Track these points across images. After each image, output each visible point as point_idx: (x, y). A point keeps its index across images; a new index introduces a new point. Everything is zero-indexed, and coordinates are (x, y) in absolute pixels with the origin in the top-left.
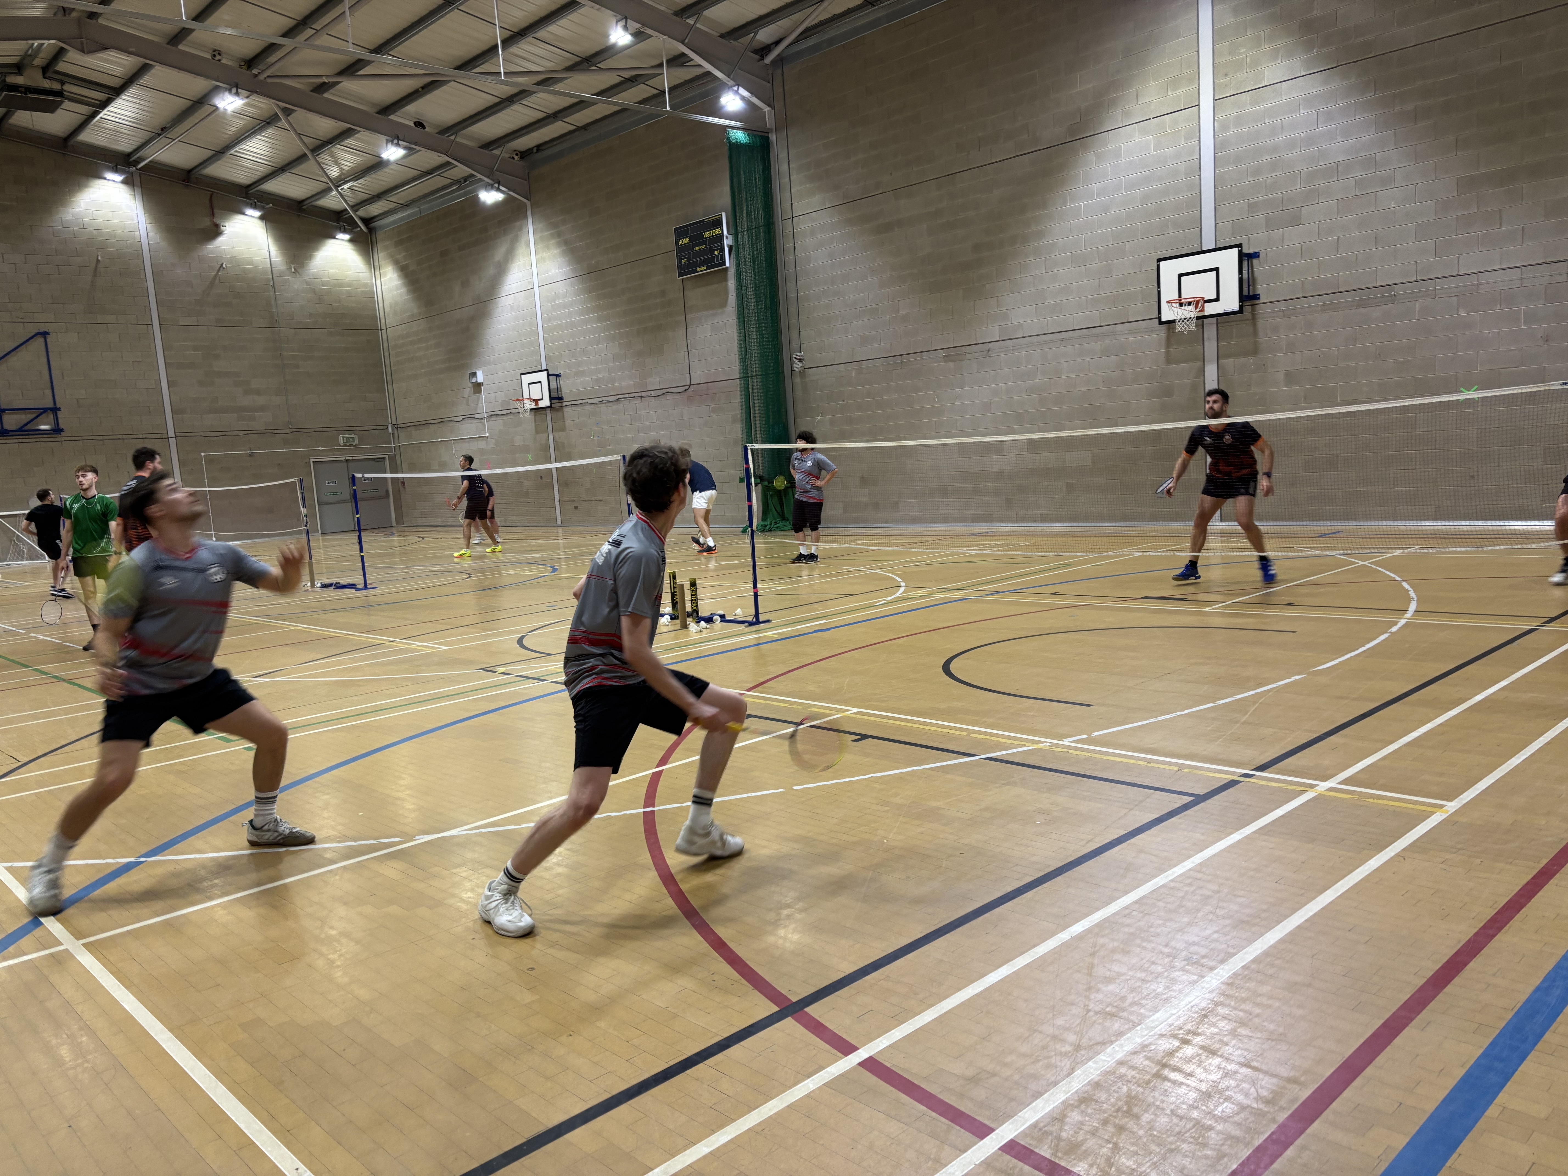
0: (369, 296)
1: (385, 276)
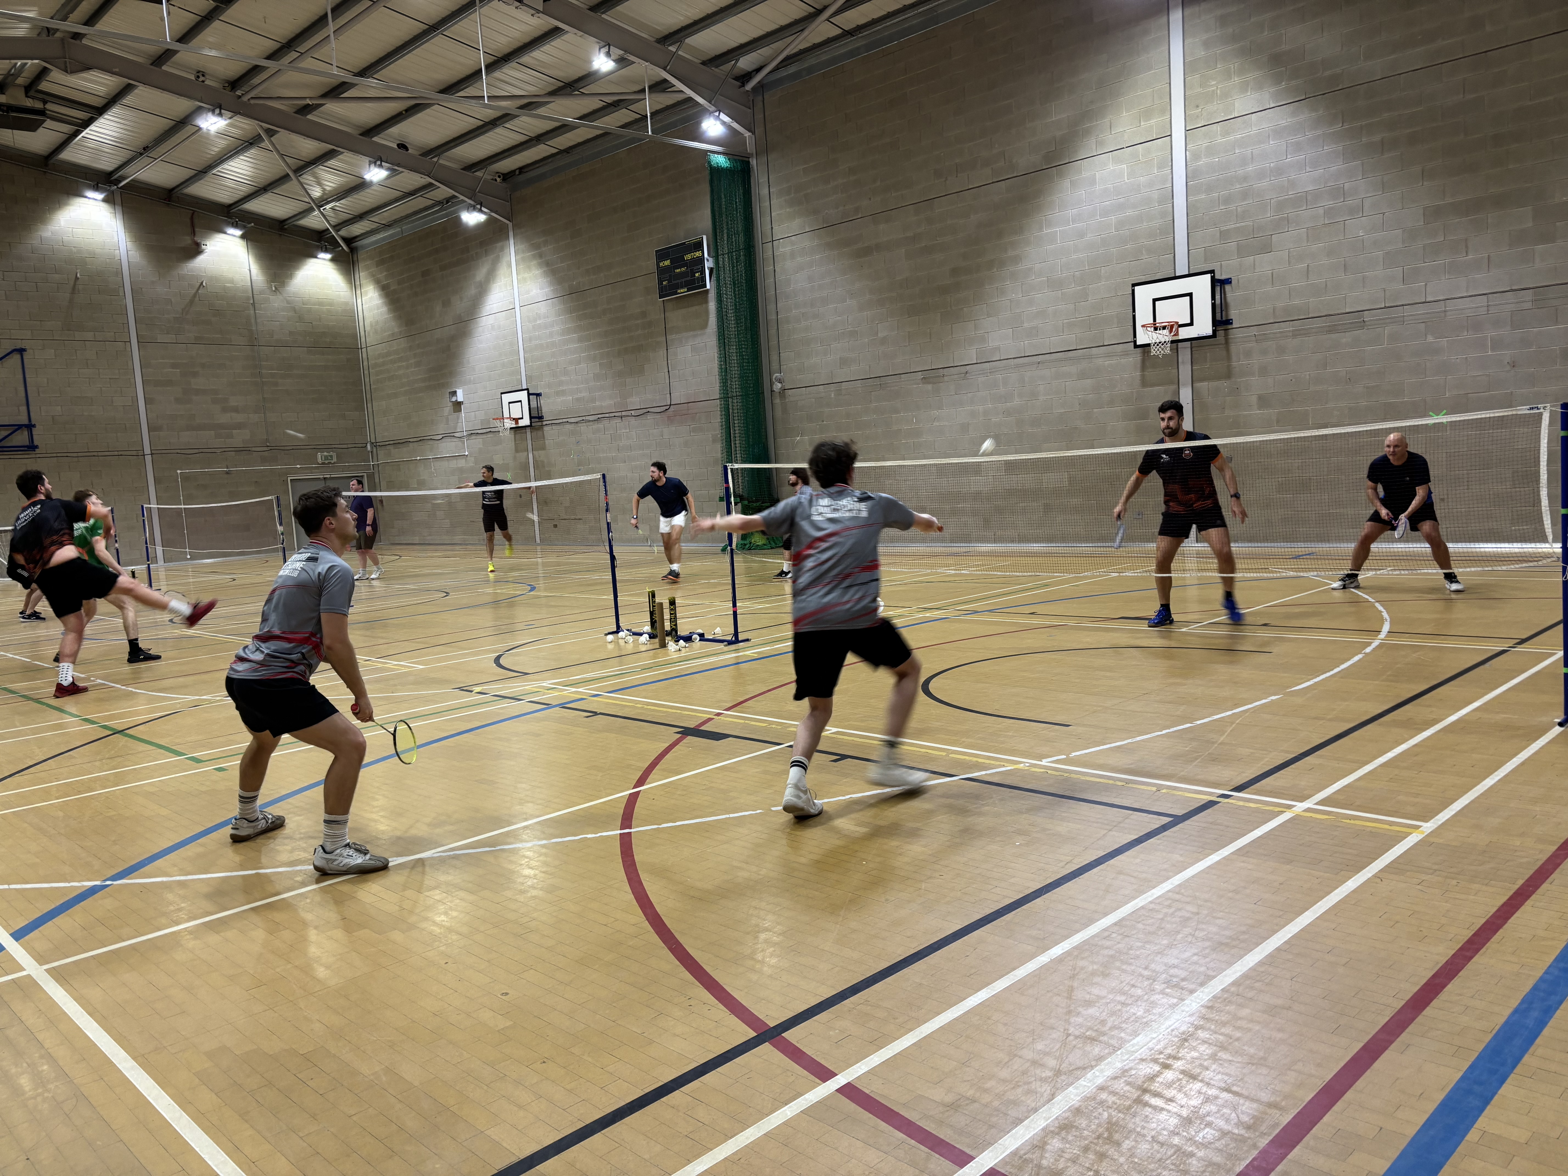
0: (350, 315)
1: (366, 295)
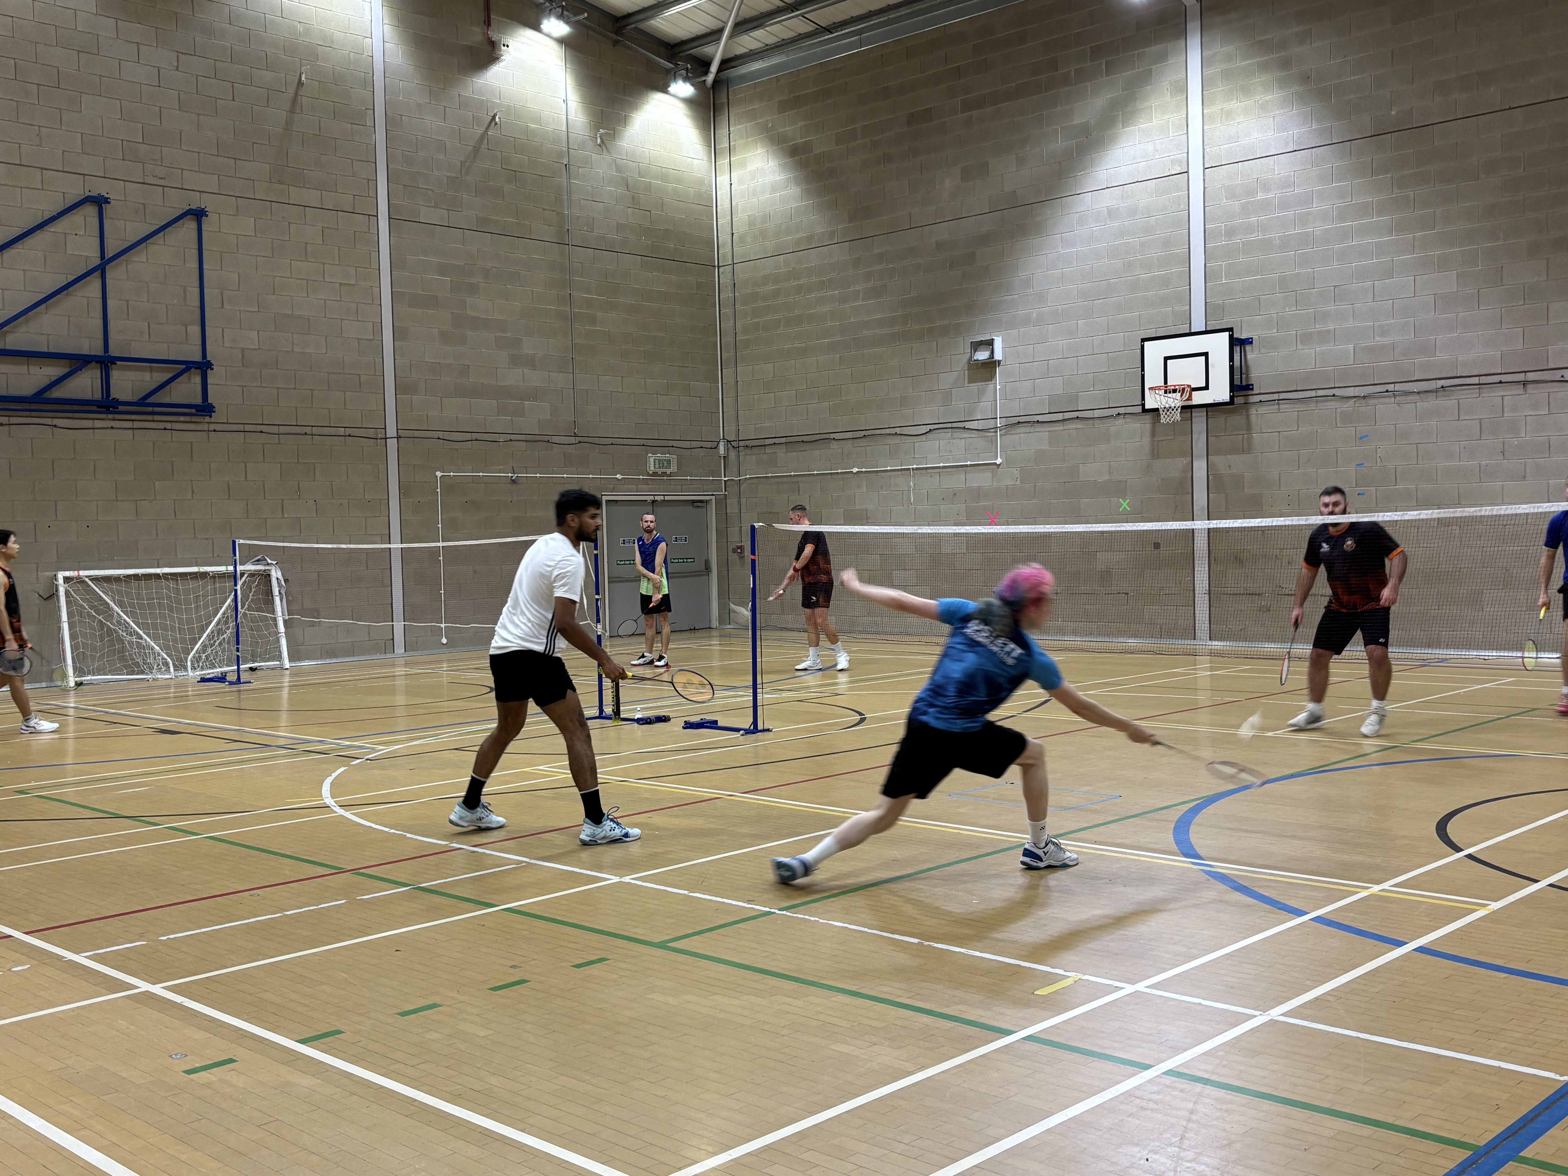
0: (704, 203)
1: (746, 163)
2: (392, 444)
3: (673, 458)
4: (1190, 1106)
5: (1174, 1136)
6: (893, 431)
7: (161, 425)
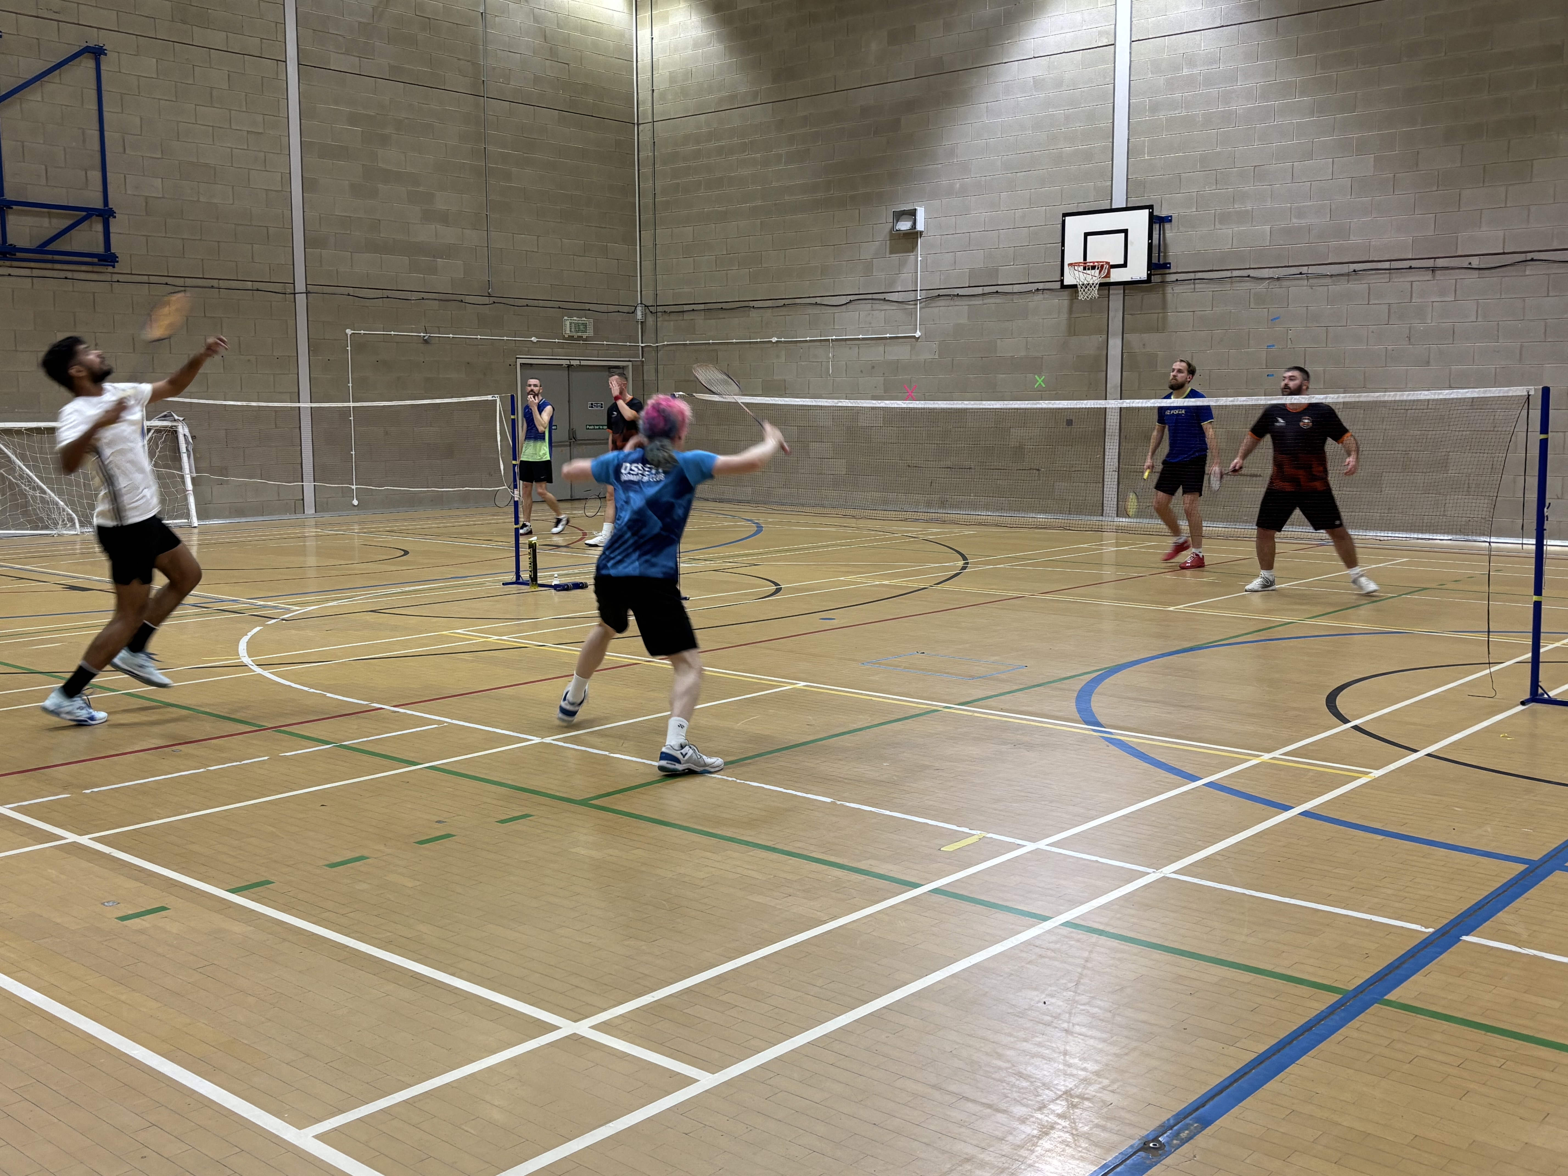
0: (624, 57)
1: (665, 20)
2: (301, 299)
3: (590, 323)
4: (1086, 954)
5: (1071, 981)
6: (813, 301)
7: (62, 274)
